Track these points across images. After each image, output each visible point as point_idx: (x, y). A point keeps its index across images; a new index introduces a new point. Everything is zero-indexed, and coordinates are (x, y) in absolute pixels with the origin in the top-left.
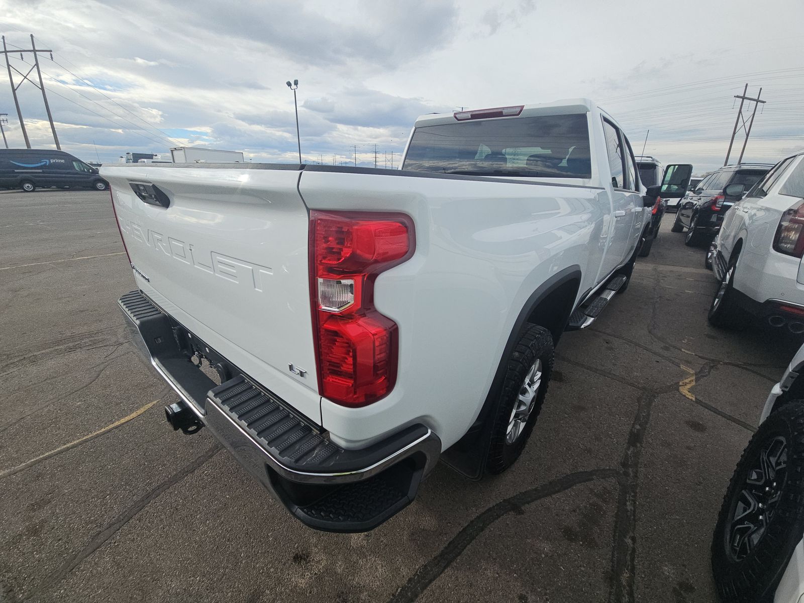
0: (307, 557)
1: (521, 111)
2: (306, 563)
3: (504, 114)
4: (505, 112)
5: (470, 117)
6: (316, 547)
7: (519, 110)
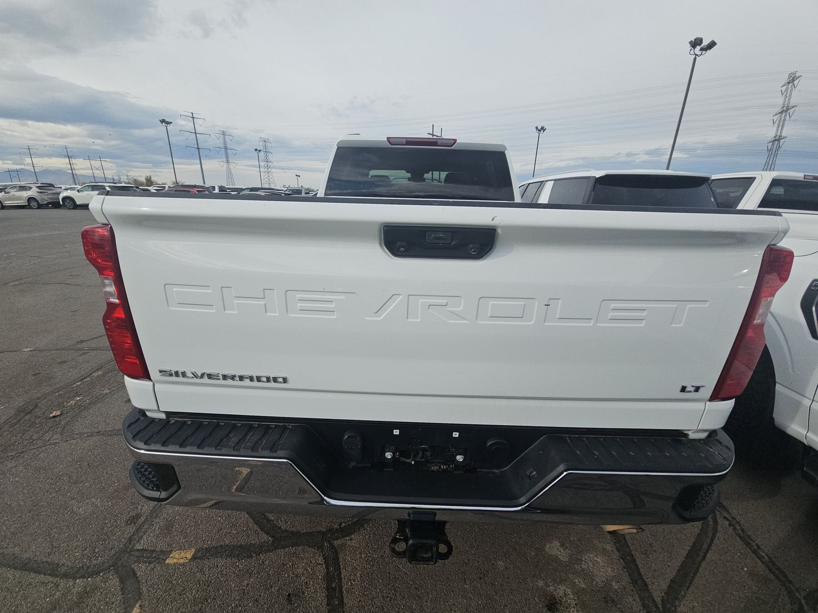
0: (554, 599)
1: (454, 143)
2: (561, 604)
3: (439, 144)
4: (439, 142)
5: (405, 143)
6: (549, 586)
7: (453, 142)
